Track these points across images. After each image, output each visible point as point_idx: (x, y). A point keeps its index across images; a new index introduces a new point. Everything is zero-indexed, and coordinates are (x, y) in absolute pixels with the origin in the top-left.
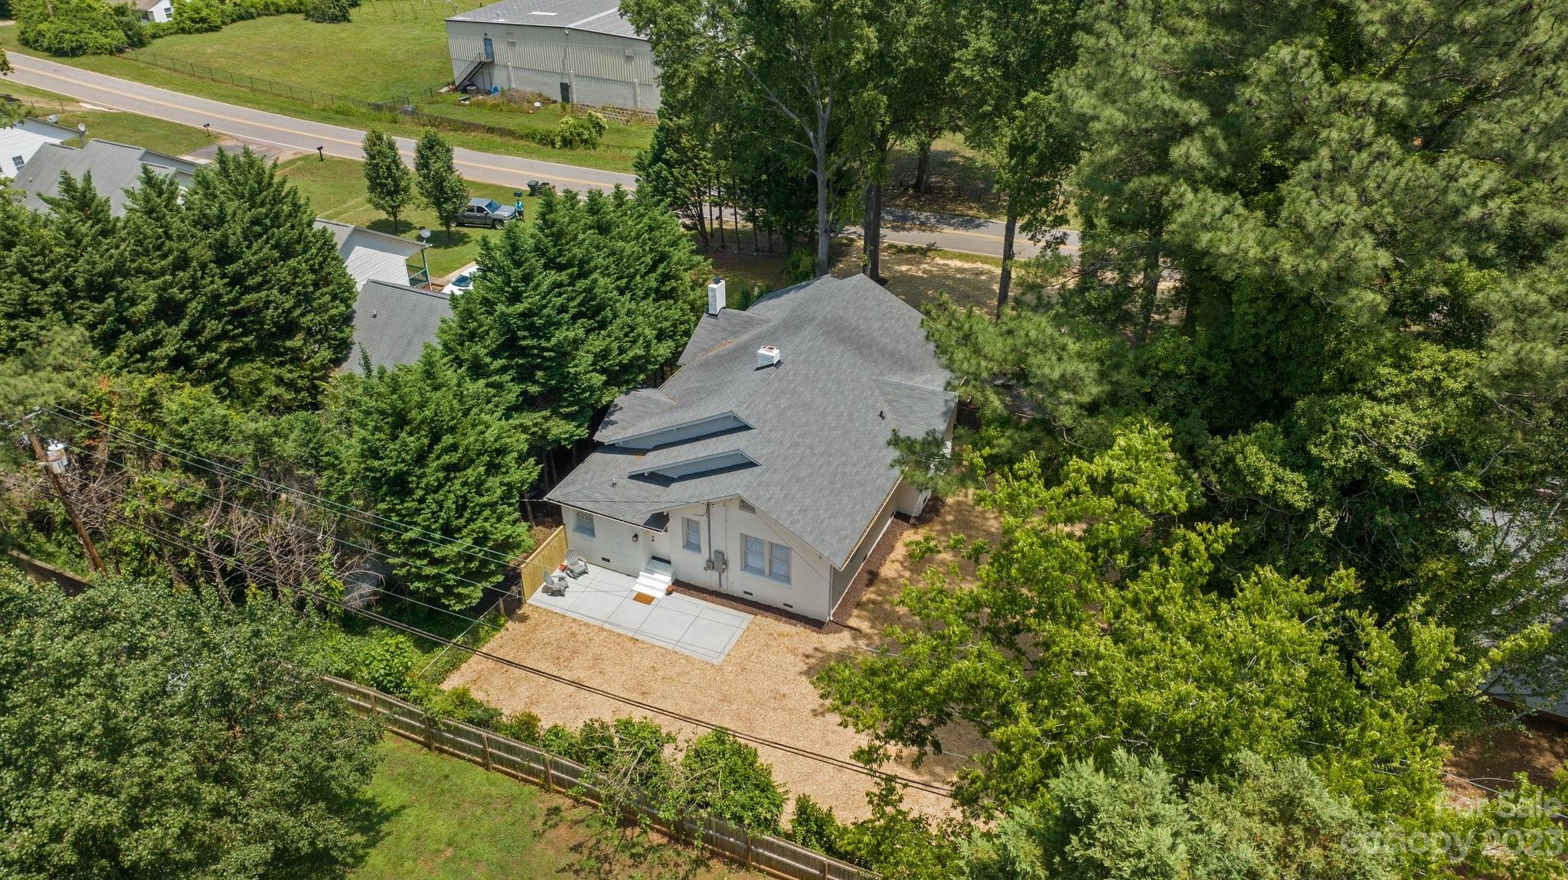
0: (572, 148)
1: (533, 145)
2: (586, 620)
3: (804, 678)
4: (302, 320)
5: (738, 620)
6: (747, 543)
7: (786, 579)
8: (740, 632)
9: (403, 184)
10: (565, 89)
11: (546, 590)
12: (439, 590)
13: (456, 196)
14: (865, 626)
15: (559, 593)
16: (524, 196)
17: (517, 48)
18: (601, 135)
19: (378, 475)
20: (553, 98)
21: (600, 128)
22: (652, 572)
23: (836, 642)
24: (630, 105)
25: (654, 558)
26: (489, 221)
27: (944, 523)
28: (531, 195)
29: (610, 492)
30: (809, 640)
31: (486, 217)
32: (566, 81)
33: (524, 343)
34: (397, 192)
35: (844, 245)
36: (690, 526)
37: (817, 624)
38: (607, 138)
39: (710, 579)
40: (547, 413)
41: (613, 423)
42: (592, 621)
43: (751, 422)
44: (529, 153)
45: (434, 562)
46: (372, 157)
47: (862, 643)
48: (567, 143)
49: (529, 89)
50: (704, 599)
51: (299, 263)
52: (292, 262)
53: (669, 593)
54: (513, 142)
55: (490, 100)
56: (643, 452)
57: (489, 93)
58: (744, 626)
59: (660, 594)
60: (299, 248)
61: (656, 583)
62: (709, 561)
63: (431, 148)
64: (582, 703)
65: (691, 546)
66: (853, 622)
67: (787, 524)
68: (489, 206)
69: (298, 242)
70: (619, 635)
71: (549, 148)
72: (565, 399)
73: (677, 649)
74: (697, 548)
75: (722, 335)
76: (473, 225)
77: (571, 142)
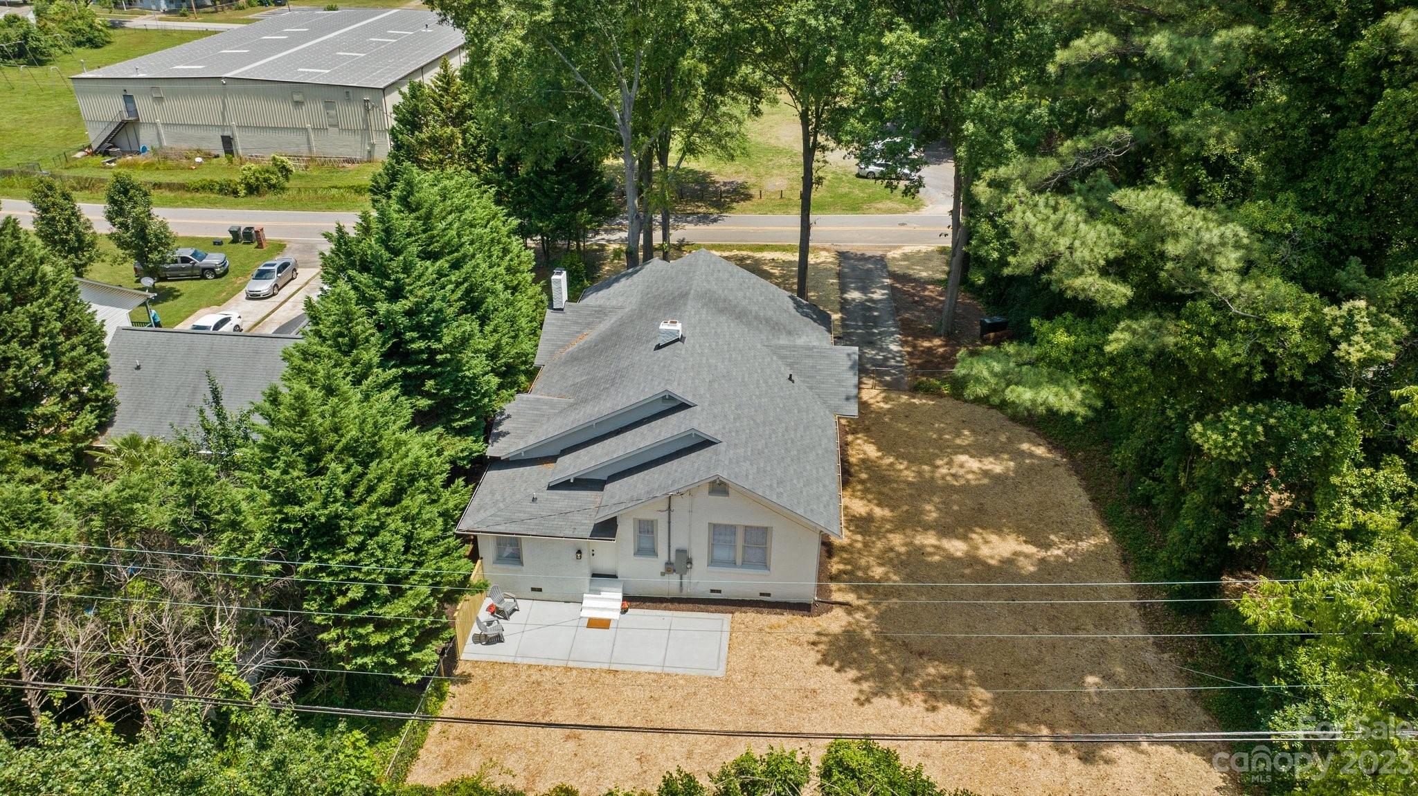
0: (259, 194)
1: (213, 196)
2: (544, 663)
3: (825, 668)
4: (54, 379)
5: (719, 621)
6: (719, 532)
7: (764, 564)
8: (726, 636)
9: (88, 239)
10: (228, 142)
11: (478, 639)
12: (392, 661)
13: (162, 244)
14: (851, 598)
15: (498, 639)
16: (225, 245)
17: (166, 103)
18: (287, 179)
19: (300, 525)
20: (216, 153)
21: (285, 171)
22: (598, 592)
23: (835, 622)
24: (304, 151)
25: (594, 575)
26: (197, 272)
27: (862, 482)
28: (235, 241)
29: (534, 509)
30: (808, 626)
31: (193, 267)
32: (227, 133)
33: (414, 346)
34: (81, 249)
35: (596, 250)
36: (646, 529)
37: (803, 608)
38: (292, 183)
39: (670, 585)
40: (440, 429)
41: (504, 434)
42: (550, 663)
43: (689, 399)
44: (212, 204)
45: (381, 625)
46: (46, 210)
47: (859, 616)
48: (252, 190)
49: (185, 146)
50: (665, 609)
51: (40, 307)
52: (32, 308)
53: (624, 611)
54: (188, 195)
55: (140, 159)
56: (552, 459)
57: (139, 153)
58: (727, 627)
59: (615, 615)
60: (33, 291)
61: (606, 603)
62: (669, 564)
63: (126, 192)
64: (596, 761)
65: (645, 550)
66: (837, 597)
67: (774, 499)
68: (194, 255)
69: (32, 283)
70: (593, 671)
71: (231, 198)
72: (457, 411)
73: (667, 670)
74: (653, 552)
75: (576, 328)
76: (178, 278)
77: (257, 188)
